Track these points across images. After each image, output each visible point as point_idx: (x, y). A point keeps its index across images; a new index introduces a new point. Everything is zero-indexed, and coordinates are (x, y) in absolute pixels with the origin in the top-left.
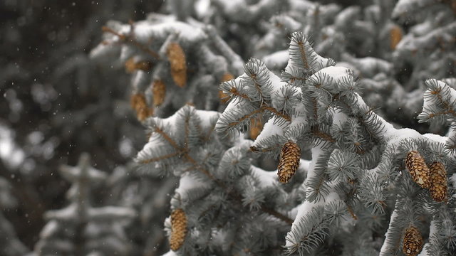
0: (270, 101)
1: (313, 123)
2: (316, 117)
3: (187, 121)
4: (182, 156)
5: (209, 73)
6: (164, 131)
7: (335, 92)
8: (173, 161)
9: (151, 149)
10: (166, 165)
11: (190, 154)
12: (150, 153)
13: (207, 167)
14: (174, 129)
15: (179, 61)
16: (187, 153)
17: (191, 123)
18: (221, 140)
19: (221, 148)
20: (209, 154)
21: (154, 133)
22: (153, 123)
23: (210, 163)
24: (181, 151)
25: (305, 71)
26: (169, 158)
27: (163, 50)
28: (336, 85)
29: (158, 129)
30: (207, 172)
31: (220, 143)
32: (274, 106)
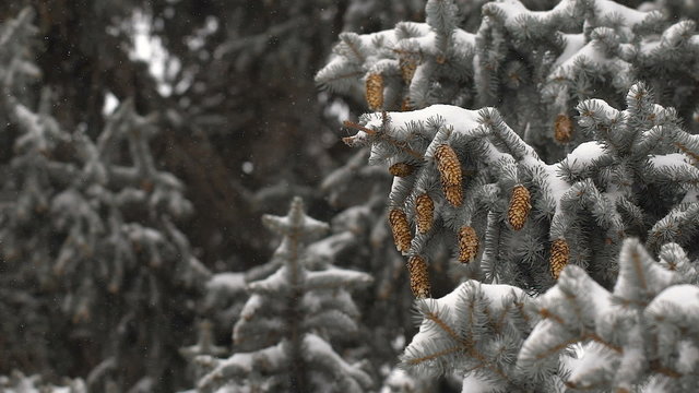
0: (593, 328)
1: (652, 358)
2: (656, 349)
3: (472, 307)
4: (466, 350)
5: (492, 180)
6: (440, 318)
7: (683, 325)
8: (452, 358)
9: (423, 344)
10: (444, 363)
11: (477, 348)
12: (422, 349)
13: (499, 365)
14: (454, 316)
15: (452, 173)
16: (471, 347)
17: (477, 309)
18: (517, 325)
19: (518, 337)
20: (503, 349)
21: (425, 321)
22: (425, 308)
23: (504, 361)
24: (465, 344)
25: (643, 292)
26: (447, 354)
27: (429, 153)
28: (684, 317)
29: (431, 314)
30: (500, 371)
31: (515, 330)
32: (600, 335)
